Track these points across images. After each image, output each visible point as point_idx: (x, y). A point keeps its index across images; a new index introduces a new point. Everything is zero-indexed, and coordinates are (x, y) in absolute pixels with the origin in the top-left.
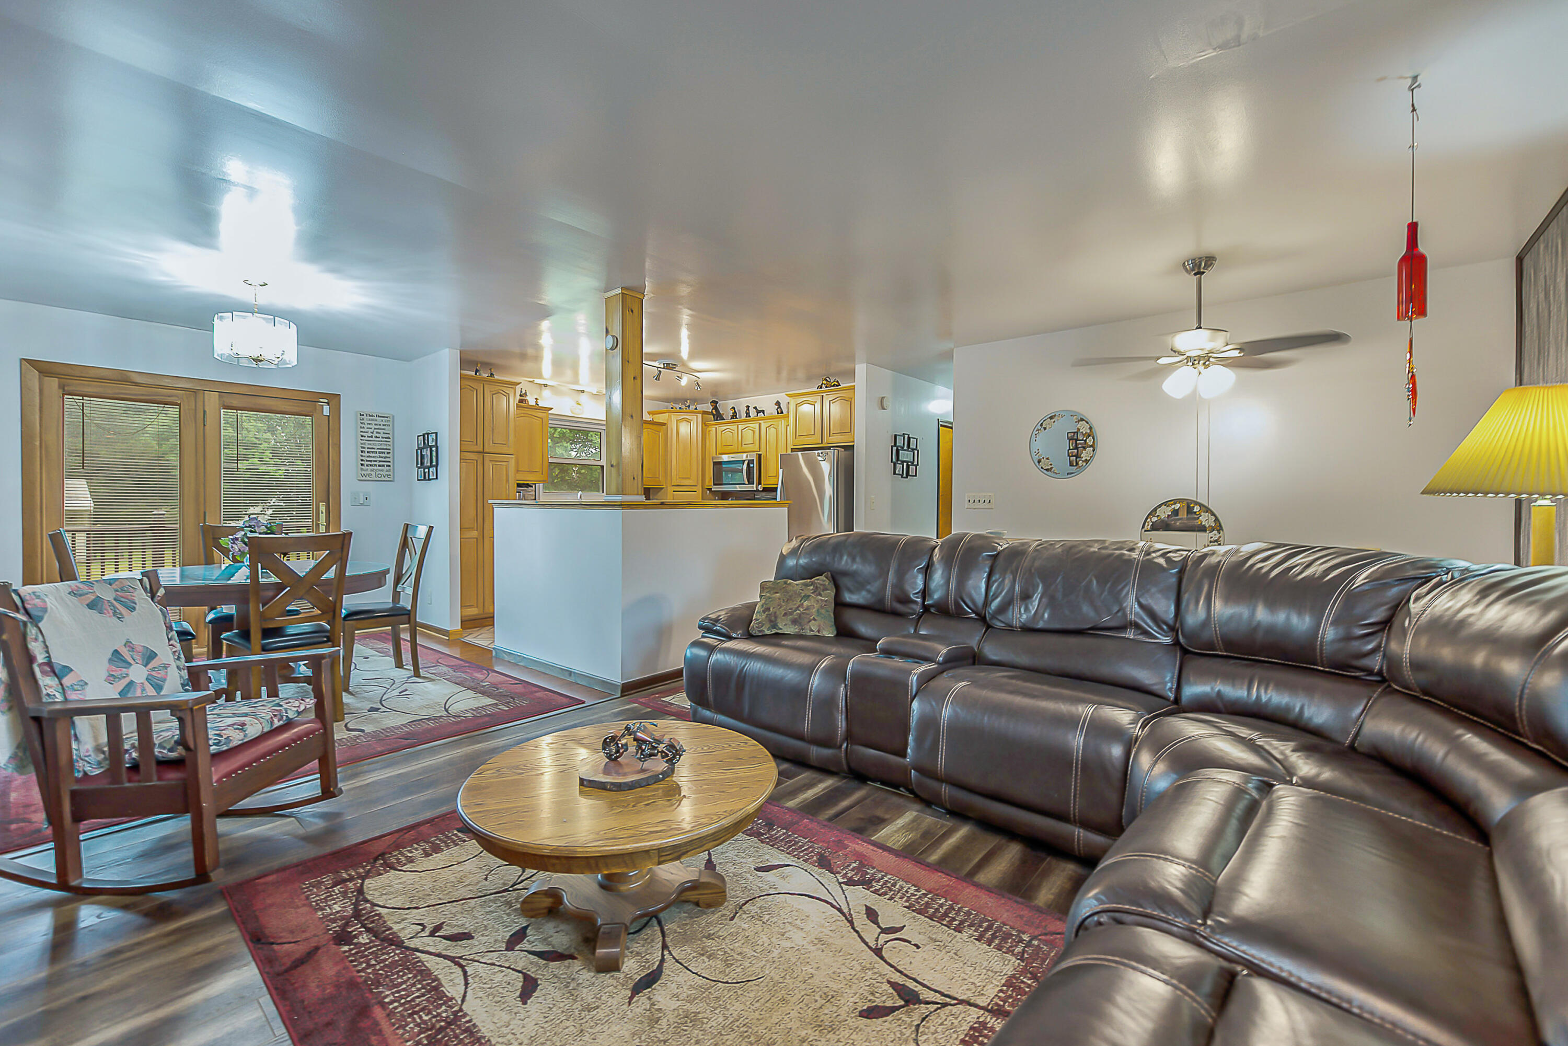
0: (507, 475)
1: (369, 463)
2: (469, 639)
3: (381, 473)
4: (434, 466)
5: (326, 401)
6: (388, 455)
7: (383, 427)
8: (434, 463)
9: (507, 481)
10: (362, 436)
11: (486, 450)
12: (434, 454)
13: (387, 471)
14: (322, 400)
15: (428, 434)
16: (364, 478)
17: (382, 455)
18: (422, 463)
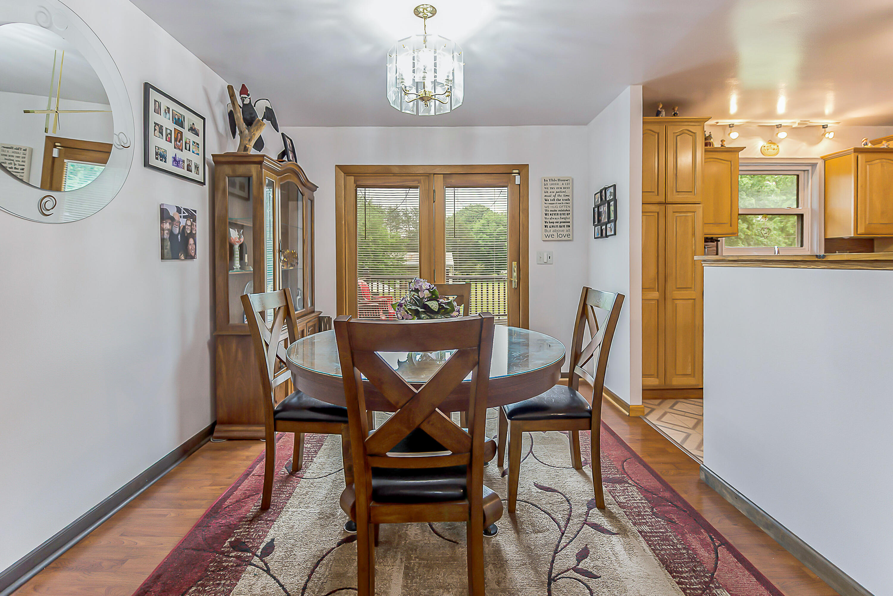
0: (694, 228)
1: (552, 224)
2: (652, 419)
3: (562, 233)
4: (612, 221)
5: (517, 171)
6: (568, 216)
7: (564, 190)
8: (612, 218)
9: (694, 234)
10: (546, 200)
11: (669, 200)
12: (612, 208)
13: (567, 231)
14: (514, 171)
15: (605, 189)
16: (547, 239)
17: (562, 216)
18: (599, 221)
